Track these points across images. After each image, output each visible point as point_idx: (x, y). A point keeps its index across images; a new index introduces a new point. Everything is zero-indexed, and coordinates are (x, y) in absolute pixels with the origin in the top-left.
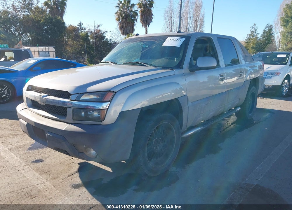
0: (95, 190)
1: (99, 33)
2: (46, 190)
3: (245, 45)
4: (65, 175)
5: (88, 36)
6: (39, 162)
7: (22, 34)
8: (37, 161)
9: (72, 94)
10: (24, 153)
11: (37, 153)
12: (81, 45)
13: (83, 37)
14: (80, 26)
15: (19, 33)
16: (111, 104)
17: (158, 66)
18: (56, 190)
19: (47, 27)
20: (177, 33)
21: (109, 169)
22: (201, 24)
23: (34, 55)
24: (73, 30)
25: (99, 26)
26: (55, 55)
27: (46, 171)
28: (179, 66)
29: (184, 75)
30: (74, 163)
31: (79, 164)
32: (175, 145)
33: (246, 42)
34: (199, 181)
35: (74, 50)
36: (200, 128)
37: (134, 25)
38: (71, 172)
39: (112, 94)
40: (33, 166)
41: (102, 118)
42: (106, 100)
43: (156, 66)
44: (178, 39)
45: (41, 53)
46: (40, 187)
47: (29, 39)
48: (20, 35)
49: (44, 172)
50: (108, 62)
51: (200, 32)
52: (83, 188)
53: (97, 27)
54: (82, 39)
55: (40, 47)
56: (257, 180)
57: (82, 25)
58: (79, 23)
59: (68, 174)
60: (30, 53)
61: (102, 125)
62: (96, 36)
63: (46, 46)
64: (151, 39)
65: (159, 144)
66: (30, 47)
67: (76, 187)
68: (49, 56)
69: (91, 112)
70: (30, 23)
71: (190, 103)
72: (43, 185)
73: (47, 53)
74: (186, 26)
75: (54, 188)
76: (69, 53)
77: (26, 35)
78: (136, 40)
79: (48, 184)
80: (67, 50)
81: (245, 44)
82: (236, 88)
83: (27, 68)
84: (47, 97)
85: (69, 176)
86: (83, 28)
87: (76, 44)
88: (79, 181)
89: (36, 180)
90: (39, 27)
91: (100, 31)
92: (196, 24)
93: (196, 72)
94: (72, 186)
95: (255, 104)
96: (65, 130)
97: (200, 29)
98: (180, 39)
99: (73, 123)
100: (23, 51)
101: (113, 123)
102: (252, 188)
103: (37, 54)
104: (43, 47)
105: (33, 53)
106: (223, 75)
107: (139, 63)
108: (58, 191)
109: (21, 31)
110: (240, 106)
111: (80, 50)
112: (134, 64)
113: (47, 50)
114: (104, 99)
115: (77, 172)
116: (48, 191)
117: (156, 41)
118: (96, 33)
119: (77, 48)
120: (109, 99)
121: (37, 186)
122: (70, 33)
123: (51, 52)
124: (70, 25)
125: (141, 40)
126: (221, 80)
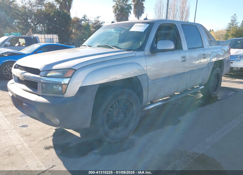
0: (61, 152)
1: (98, 24)
2: (23, 150)
3: (226, 33)
4: (42, 138)
5: (89, 26)
6: (25, 127)
7: (36, 25)
8: (23, 126)
9: (42, 71)
10: (16, 119)
11: (26, 120)
12: (83, 33)
13: (85, 27)
14: (84, 18)
15: (34, 24)
16: (71, 80)
17: (123, 49)
18: (30, 150)
19: (57, 19)
20: (144, 20)
21: (78, 135)
22: (187, 15)
23: (41, 41)
24: (77, 21)
25: (98, 17)
26: (58, 41)
27: (27, 135)
28: (141, 49)
29: (145, 56)
30: (52, 129)
31: (55, 129)
32: (135, 116)
33: (227, 30)
34: (152, 148)
35: (77, 38)
36: (161, 103)
37: (128, 16)
38: (47, 136)
39: (73, 71)
40: (19, 130)
41: (64, 92)
42: (66, 76)
43: (122, 48)
44: (143, 25)
45: (46, 40)
46: (19, 147)
47: (42, 29)
48: (35, 25)
49: (26, 135)
50: (86, 46)
51: (185, 21)
52: (53, 149)
53: (96, 18)
54: (84, 28)
55: (46, 35)
56: (204, 149)
57: (87, 17)
58: (84, 16)
59: (44, 138)
60: (38, 40)
61: (63, 97)
62: (96, 26)
63: (51, 34)
64: (122, 26)
65: (120, 116)
66: (38, 35)
67: (47, 148)
68: (53, 42)
69: (57, 87)
70: (42, 16)
71: (150, 81)
72: (21, 146)
73: (52, 40)
74: (174, 16)
75: (29, 149)
76: (74, 39)
77: (39, 25)
78: (110, 27)
79: (26, 145)
80: (72, 38)
81: (226, 31)
82: (199, 69)
83: (32, 52)
84: (24, 74)
85: (44, 139)
86: (87, 20)
87: (79, 33)
88: (51, 144)
89: (18, 141)
90: (49, 19)
91: (98, 21)
92: (182, 15)
93: (157, 53)
94: (44, 148)
95: (219, 83)
96: (35, 101)
97: (186, 19)
98: (145, 25)
99: (42, 95)
100: (32, 38)
101: (74, 96)
102: (197, 156)
103: (43, 40)
104: (48, 35)
105: (40, 40)
106: (185, 57)
107: (108, 46)
108: (31, 151)
109: (35, 22)
110: (203, 85)
111: (82, 38)
112: (105, 47)
113: (52, 38)
114: (65, 76)
115: (52, 136)
116: (24, 151)
117: (125, 27)
118: (95, 24)
119: (80, 36)
120: (70, 75)
121: (17, 146)
122: (74, 23)
123: (55, 38)
124: (74, 17)
125: (114, 27)
126: (182, 61)
